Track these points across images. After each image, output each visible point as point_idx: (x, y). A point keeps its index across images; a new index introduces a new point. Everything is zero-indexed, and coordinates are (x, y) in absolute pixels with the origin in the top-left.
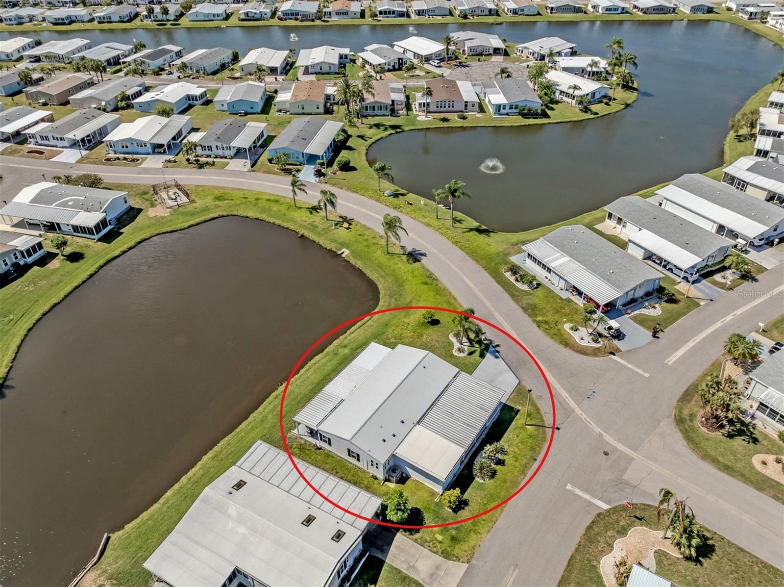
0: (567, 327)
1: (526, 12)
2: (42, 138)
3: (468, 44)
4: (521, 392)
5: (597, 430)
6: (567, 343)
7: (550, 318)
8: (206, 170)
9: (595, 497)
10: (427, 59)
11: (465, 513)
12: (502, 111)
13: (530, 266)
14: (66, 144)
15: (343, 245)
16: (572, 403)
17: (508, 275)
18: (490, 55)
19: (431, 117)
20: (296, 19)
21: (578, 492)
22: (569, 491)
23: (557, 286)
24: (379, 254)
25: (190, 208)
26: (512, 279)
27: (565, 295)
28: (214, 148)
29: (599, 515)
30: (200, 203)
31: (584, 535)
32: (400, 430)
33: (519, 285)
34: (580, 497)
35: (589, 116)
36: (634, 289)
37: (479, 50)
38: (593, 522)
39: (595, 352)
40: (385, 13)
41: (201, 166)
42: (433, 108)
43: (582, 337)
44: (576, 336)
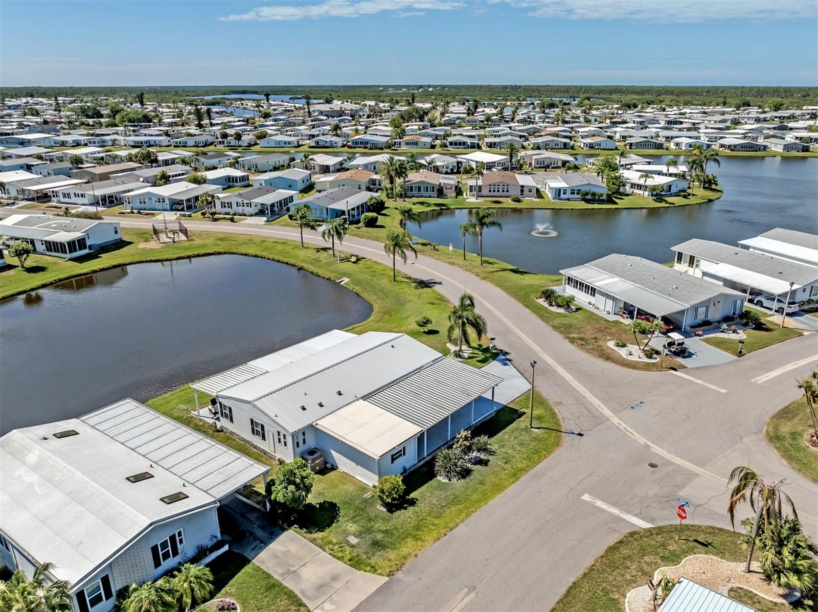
0: (611, 344)
1: (602, 147)
3: (534, 157)
5: (642, 440)
6: (608, 357)
7: (589, 335)
8: (221, 223)
9: (629, 513)
12: (562, 196)
16: (606, 412)
17: (542, 302)
18: (558, 167)
19: (481, 200)
20: (365, 148)
21: (599, 504)
22: (586, 502)
23: (604, 309)
24: (385, 283)
25: (187, 244)
26: (546, 305)
27: (613, 317)
28: (234, 205)
29: (632, 534)
30: (198, 242)
31: (602, 557)
32: (331, 400)
33: (554, 309)
34: (603, 511)
35: (663, 205)
36: (706, 304)
37: (547, 164)
38: (621, 542)
40: (456, 144)
41: (216, 220)
42: (485, 191)
44: (623, 352)
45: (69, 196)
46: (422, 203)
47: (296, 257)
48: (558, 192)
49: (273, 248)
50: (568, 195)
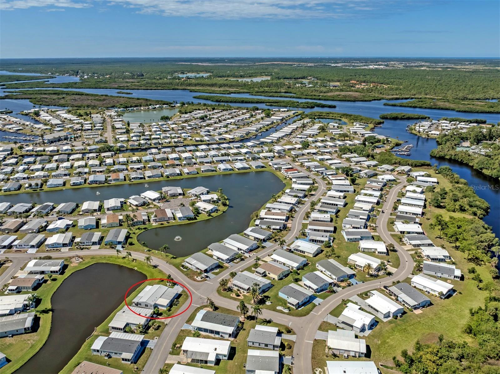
0: (195, 277)
1: (192, 173)
2: (19, 246)
3: (169, 193)
4: (183, 291)
5: (199, 295)
6: (195, 280)
7: (191, 276)
8: (84, 250)
9: (197, 305)
10: (154, 200)
11: (171, 312)
13: (187, 265)
14: (29, 247)
15: (135, 266)
16: (195, 291)
17: (181, 268)
18: (178, 196)
19: (157, 224)
20: (96, 184)
23: (194, 269)
24: (146, 268)
25: (84, 262)
26: (182, 269)
27: (195, 270)
28: (85, 243)
30: (87, 261)
32: (156, 299)
33: (184, 270)
34: (194, 306)
35: (210, 217)
36: (211, 266)
37: (173, 195)
38: (197, 309)
39: (201, 281)
40: (135, 178)
41: (82, 249)
42: (158, 220)
43: (199, 278)
44: (197, 279)
45: (21, 246)
46: (139, 229)
47: (118, 262)
48: (180, 218)
49: (110, 259)
50: (183, 219)
